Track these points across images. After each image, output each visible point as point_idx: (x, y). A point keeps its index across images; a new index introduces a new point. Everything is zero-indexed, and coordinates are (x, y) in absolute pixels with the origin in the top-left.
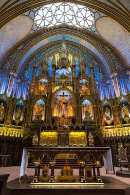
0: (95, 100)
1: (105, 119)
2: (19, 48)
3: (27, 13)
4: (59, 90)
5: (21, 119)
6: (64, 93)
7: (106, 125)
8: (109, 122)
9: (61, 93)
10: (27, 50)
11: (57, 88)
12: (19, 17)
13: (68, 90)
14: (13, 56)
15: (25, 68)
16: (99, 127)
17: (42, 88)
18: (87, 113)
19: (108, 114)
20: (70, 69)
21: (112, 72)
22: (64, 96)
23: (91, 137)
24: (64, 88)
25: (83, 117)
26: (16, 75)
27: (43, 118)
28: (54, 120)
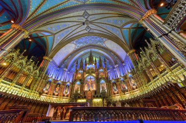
0: (107, 80)
1: (114, 90)
2: (69, 57)
3: (72, 42)
4: (88, 76)
5: (68, 93)
6: (91, 77)
7: (115, 94)
8: (116, 92)
9: (89, 77)
10: (73, 58)
11: (87, 75)
12: (68, 44)
14: (66, 61)
15: (72, 66)
16: (110, 95)
17: (79, 76)
18: (103, 87)
19: (115, 88)
20: (94, 65)
21: (116, 64)
22: (91, 79)
23: (105, 101)
24: (90, 75)
25: (101, 90)
26: (67, 70)
27: (79, 92)
28: (85, 92)
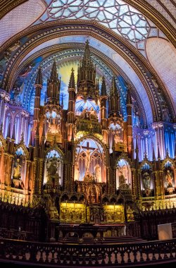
2: (13, 49)
4: (85, 138)
6: (88, 143)
11: (80, 135)
13: (97, 139)
18: (122, 178)
23: (130, 211)
24: (91, 136)
28: (77, 185)
